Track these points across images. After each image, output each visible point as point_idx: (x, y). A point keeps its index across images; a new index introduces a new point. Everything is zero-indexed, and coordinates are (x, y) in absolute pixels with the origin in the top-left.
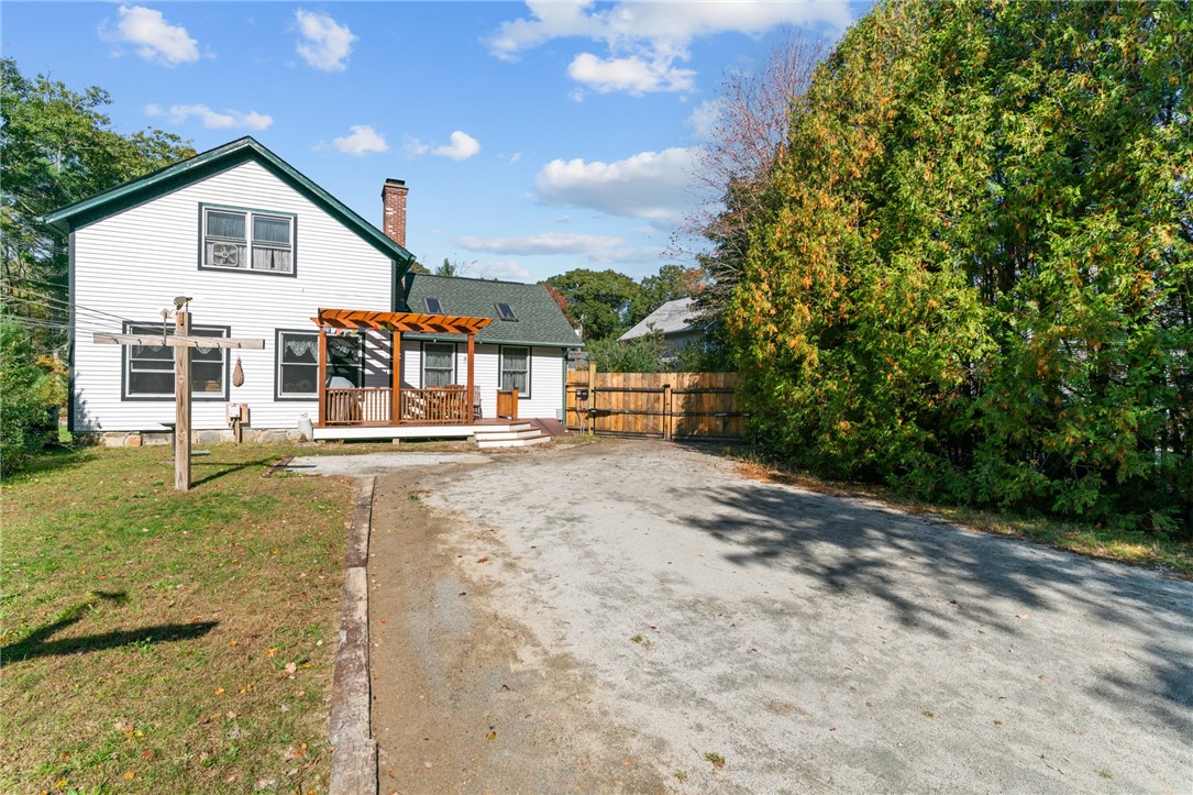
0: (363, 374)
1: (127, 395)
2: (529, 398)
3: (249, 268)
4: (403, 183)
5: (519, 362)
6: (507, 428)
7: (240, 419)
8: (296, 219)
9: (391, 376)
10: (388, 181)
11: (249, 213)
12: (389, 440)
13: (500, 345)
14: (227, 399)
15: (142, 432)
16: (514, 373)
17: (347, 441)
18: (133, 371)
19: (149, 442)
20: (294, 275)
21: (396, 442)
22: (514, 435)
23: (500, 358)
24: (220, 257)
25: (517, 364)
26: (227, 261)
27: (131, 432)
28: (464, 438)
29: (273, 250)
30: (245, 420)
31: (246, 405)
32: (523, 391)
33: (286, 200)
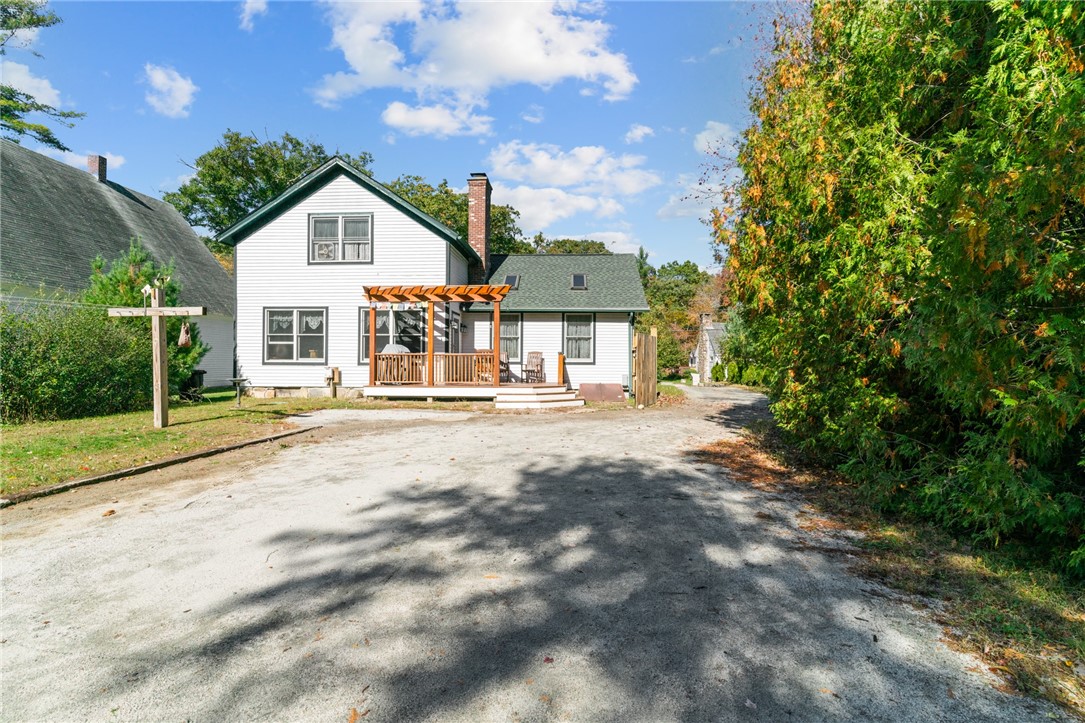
0: (424, 342)
1: (266, 361)
2: (594, 363)
3: (340, 260)
4: (484, 175)
5: (583, 328)
6: (531, 391)
7: (333, 379)
8: (372, 217)
9: (447, 343)
10: (472, 175)
11: (340, 217)
12: (424, 399)
13: (563, 313)
14: (326, 364)
15: (275, 388)
16: (579, 339)
17: (391, 399)
18: (270, 343)
19: (279, 395)
20: (372, 263)
21: (430, 400)
22: (535, 398)
23: (563, 326)
24: (323, 254)
25: (582, 330)
26: (328, 256)
27: (268, 388)
28: (490, 399)
29: (359, 244)
30: (336, 380)
31: (337, 368)
32: (588, 357)
33: (368, 202)
